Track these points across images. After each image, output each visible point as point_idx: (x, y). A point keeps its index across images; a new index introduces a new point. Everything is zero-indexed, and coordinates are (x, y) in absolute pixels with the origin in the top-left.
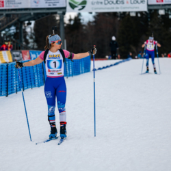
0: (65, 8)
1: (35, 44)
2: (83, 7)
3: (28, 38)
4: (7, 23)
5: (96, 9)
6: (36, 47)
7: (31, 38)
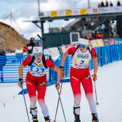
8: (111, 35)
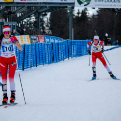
0: (74, 3)
1: (50, 31)
2: (88, 3)
3: (44, 26)
4: (28, 13)
5: (98, 5)
6: (50, 33)
7: (47, 26)
8: (42, 30)
